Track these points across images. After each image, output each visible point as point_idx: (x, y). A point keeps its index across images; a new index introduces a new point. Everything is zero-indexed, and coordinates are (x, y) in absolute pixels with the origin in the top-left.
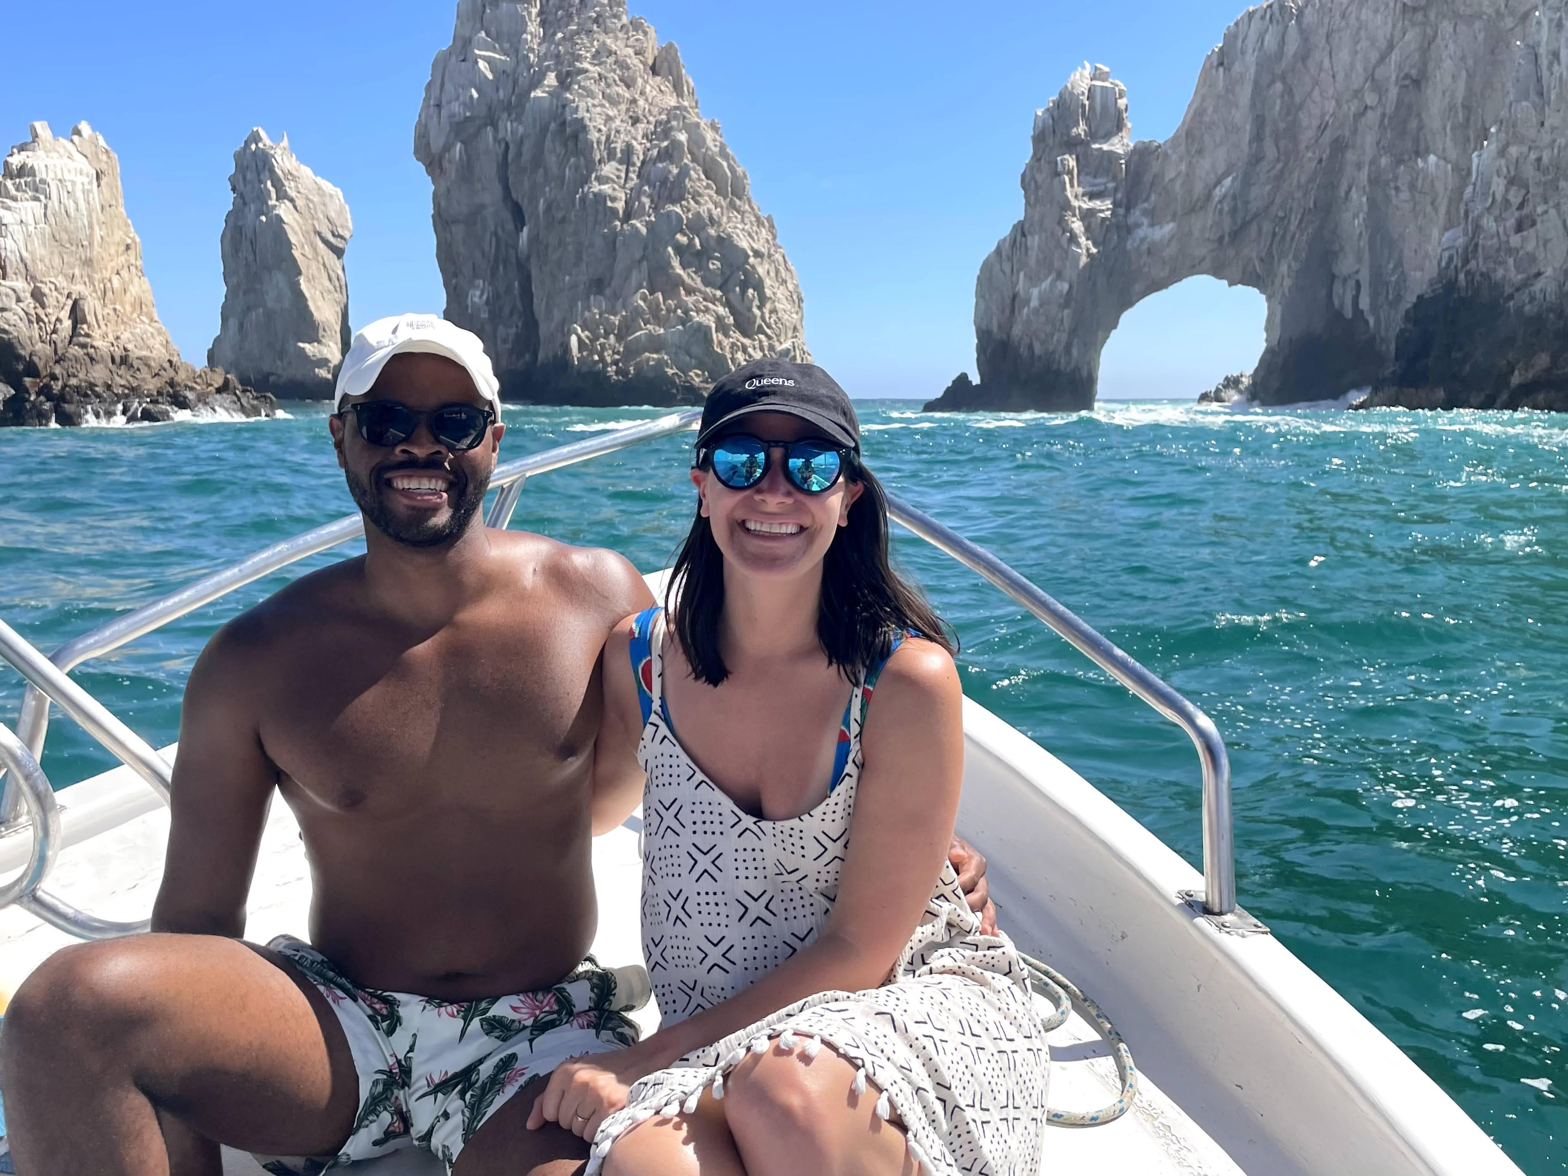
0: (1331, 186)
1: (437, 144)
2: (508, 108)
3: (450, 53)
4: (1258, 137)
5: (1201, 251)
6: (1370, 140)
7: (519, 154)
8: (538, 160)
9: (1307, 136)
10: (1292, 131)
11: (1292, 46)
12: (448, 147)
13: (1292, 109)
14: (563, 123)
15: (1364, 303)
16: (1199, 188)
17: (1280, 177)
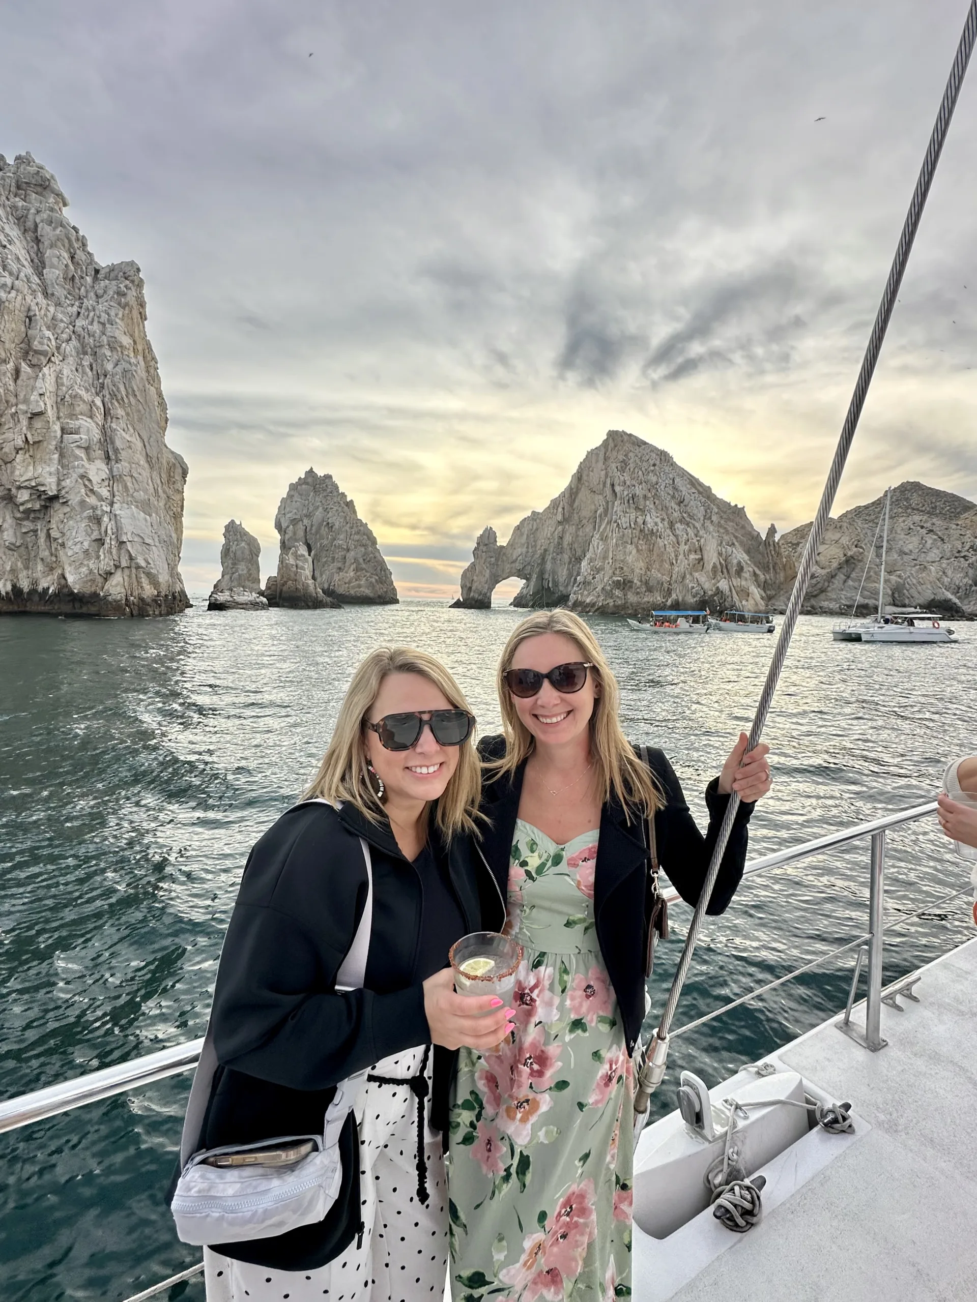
0: (543, 559)
1: (284, 525)
2: (306, 516)
3: (286, 499)
4: (527, 547)
5: (514, 571)
6: (551, 550)
7: (311, 529)
8: (317, 532)
9: (538, 547)
10: (535, 546)
11: (535, 527)
12: (288, 527)
13: (535, 541)
14: (328, 524)
15: (550, 585)
16: (514, 558)
17: (532, 556)
